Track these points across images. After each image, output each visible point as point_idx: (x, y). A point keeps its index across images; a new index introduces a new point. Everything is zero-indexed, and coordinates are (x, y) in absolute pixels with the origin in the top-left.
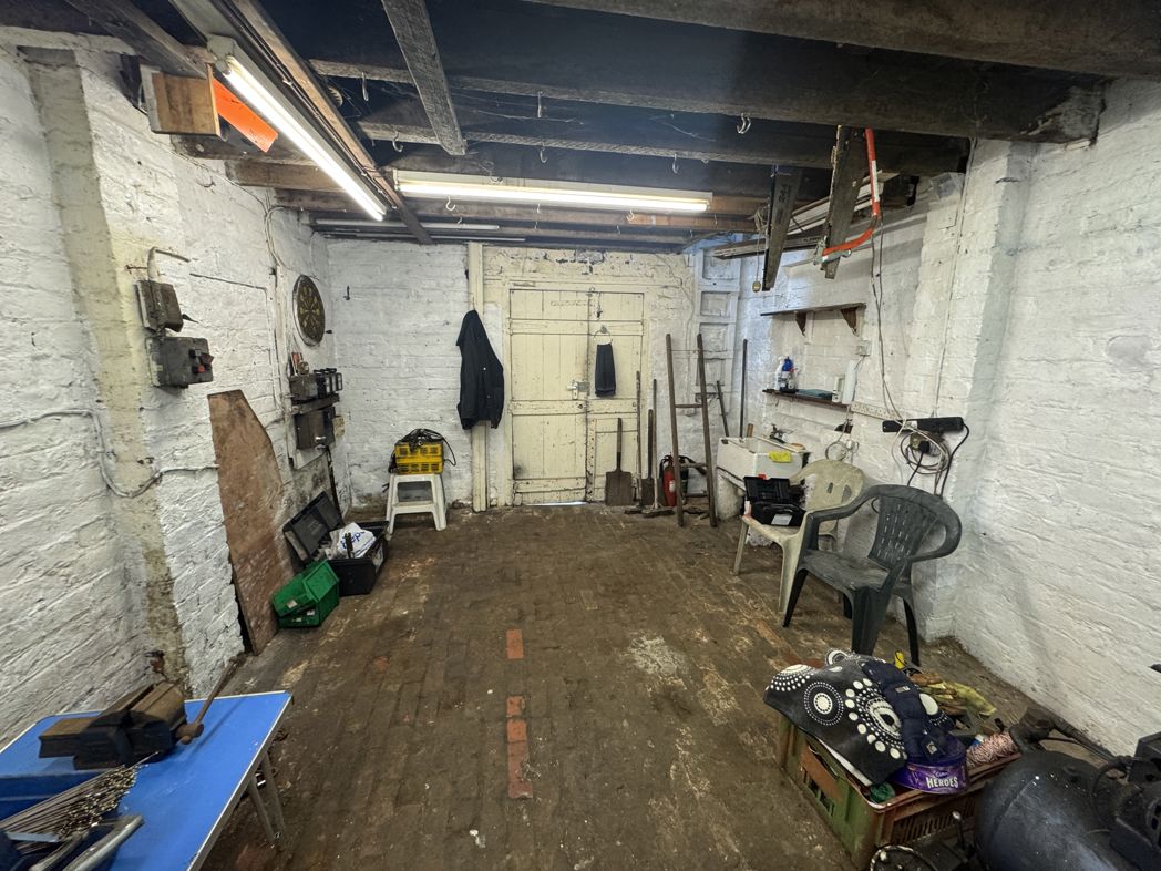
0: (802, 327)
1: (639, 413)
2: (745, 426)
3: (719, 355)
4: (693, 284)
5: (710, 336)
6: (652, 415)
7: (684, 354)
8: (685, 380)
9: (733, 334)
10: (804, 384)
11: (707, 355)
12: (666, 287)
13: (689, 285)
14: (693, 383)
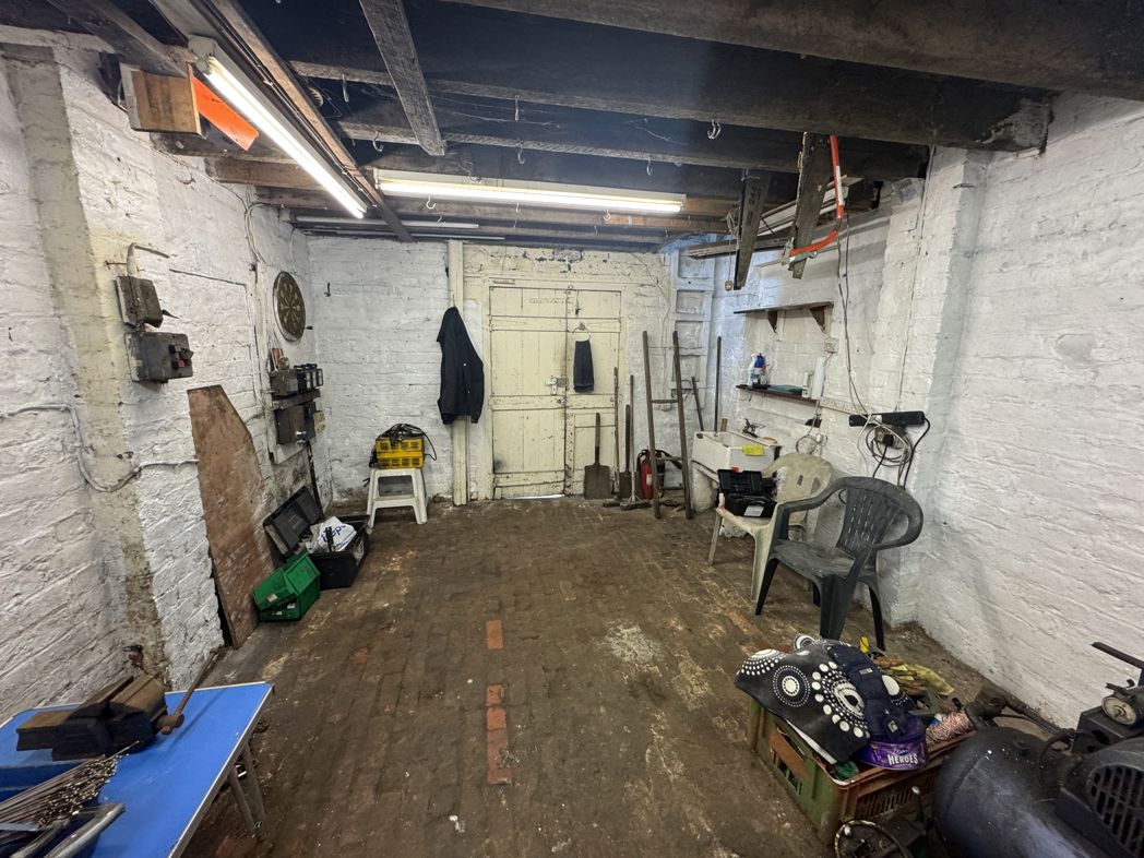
0: (774, 325)
1: (616, 408)
2: (720, 421)
3: (693, 351)
4: (669, 282)
5: (686, 333)
6: (629, 410)
7: (660, 351)
8: (662, 376)
9: (708, 332)
10: (776, 380)
11: (682, 352)
12: (642, 285)
13: (665, 283)
14: (669, 379)
